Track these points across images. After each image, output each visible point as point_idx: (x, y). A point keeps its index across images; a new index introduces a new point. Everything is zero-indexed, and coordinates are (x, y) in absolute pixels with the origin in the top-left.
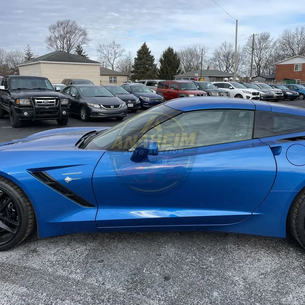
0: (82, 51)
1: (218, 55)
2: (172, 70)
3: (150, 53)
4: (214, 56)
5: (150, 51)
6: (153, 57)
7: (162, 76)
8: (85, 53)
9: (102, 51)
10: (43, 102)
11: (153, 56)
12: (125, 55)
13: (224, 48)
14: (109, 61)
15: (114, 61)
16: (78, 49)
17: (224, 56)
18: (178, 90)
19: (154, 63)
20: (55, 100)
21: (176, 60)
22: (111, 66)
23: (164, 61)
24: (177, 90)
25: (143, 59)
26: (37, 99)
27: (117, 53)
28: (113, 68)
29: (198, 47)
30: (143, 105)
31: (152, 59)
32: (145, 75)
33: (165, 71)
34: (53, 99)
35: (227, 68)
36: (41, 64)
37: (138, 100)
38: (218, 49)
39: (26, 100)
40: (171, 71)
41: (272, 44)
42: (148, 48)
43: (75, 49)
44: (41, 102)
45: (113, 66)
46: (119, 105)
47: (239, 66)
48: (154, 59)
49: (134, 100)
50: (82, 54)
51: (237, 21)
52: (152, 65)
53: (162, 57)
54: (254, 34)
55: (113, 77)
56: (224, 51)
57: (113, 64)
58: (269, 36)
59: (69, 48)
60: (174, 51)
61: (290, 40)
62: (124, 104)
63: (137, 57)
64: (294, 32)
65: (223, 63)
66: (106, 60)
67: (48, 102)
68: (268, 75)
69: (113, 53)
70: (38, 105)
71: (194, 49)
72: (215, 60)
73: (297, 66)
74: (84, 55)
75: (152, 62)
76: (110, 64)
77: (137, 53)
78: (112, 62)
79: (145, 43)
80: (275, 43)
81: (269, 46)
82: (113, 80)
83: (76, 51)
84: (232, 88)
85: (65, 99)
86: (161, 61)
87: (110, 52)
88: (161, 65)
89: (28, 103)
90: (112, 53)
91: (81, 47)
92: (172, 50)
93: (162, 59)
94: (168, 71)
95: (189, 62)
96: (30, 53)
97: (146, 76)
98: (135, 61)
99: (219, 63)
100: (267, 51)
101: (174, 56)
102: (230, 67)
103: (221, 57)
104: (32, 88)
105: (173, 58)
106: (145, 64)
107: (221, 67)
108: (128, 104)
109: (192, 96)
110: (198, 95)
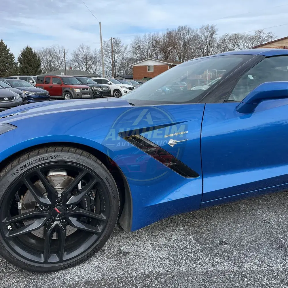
1: (76, 57)
2: (33, 69)
3: (9, 51)
4: (73, 58)
5: (9, 49)
6: (13, 55)
13: (81, 50)
17: (83, 58)
18: (61, 85)
19: (14, 61)
21: (37, 60)
23: (23, 60)
24: (60, 85)
25: (2, 57)
29: (57, 48)
30: (28, 100)
31: (11, 57)
33: (25, 71)
35: (87, 69)
38: (76, 51)
41: (123, 49)
42: (5, 45)
46: (14, 97)
47: (97, 67)
49: (20, 94)
51: (100, 23)
52: (12, 63)
53: (21, 56)
54: (112, 38)
56: (82, 53)
58: (120, 42)
60: (33, 51)
61: (140, 45)
62: (18, 96)
64: (143, 39)
65: (82, 64)
68: (125, 75)
71: (52, 50)
72: (74, 61)
73: (149, 67)
75: (12, 60)
79: (2, 40)
80: (125, 48)
81: (121, 51)
84: (110, 83)
86: (20, 60)
88: (20, 64)
92: (31, 49)
93: (20, 58)
94: (30, 70)
95: (49, 62)
97: (7, 74)
99: (79, 64)
100: (119, 54)
101: (33, 55)
102: (90, 68)
103: (80, 58)
105: (32, 57)
106: (4, 62)
107: (80, 68)
109: (77, 90)
110: (83, 89)
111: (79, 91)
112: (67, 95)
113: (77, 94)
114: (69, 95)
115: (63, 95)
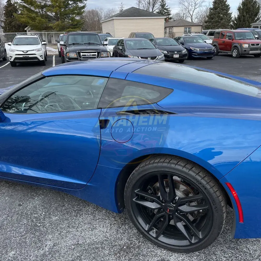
0: (165, 5)
3: (226, 2)
7: (238, 24)
8: (167, 6)
9: (184, 3)
10: (87, 55)
11: (228, 5)
12: (205, 6)
14: (189, 12)
15: (193, 12)
16: (162, 3)
18: (233, 40)
19: (229, 12)
20: (96, 54)
21: (256, 8)
22: (191, 16)
23: (242, 9)
24: (231, 40)
25: (218, 9)
26: (82, 53)
27: (197, 4)
28: (192, 20)
30: (193, 56)
31: (227, 8)
32: (218, 24)
33: (242, 19)
34: (95, 52)
36: (115, 20)
37: (184, 51)
39: (74, 53)
40: (249, 19)
43: (160, 4)
44: (85, 55)
45: (192, 17)
46: (156, 57)
48: (229, 8)
49: (181, 51)
50: (165, 8)
52: (226, 14)
53: (241, 5)
55: (188, 28)
57: (192, 15)
59: (154, 3)
62: (162, 55)
63: (212, 7)
66: (186, 12)
67: (91, 55)
69: (194, 5)
70: (83, 58)
74: (166, 8)
75: (227, 11)
76: (190, 15)
77: (213, 3)
78: (191, 14)
82: (187, 30)
83: (160, 5)
85: (106, 53)
86: (239, 9)
87: (190, 3)
88: (239, 13)
89: (76, 56)
90: (192, 5)
91: (165, 1)
93: (240, 7)
94: (246, 19)
96: (122, 9)
98: (210, 11)
101: (253, 3)
104: (83, 43)
105: (252, 5)
106: (219, 13)
108: (174, 55)
109: (246, 46)
110: (253, 45)
111: (247, 47)
112: (235, 51)
113: (245, 49)
114: (236, 51)
115: (232, 50)
